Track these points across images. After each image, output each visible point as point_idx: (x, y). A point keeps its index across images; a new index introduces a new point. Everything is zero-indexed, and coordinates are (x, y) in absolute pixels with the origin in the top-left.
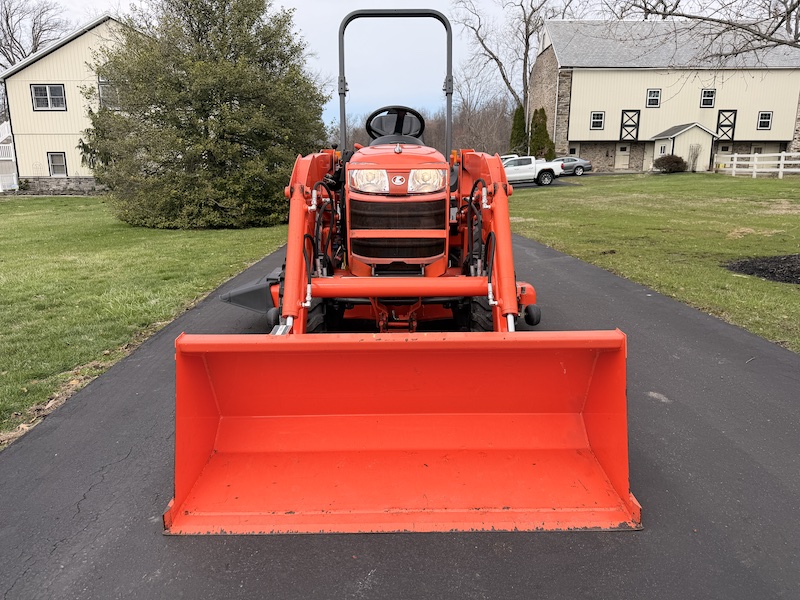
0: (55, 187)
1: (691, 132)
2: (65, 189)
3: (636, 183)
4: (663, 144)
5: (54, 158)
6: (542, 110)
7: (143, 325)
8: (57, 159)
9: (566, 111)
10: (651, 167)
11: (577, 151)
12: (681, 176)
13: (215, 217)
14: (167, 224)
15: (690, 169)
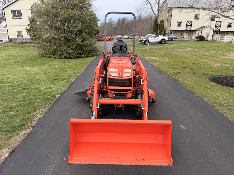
0: (19, 41)
1: (207, 28)
2: (22, 42)
3: (190, 44)
4: (198, 32)
5: (19, 32)
6: (163, 20)
7: (52, 96)
8: (19, 33)
9: (170, 21)
10: (194, 38)
11: (173, 33)
12: (203, 42)
13: (67, 55)
14: (53, 57)
15: (206, 40)
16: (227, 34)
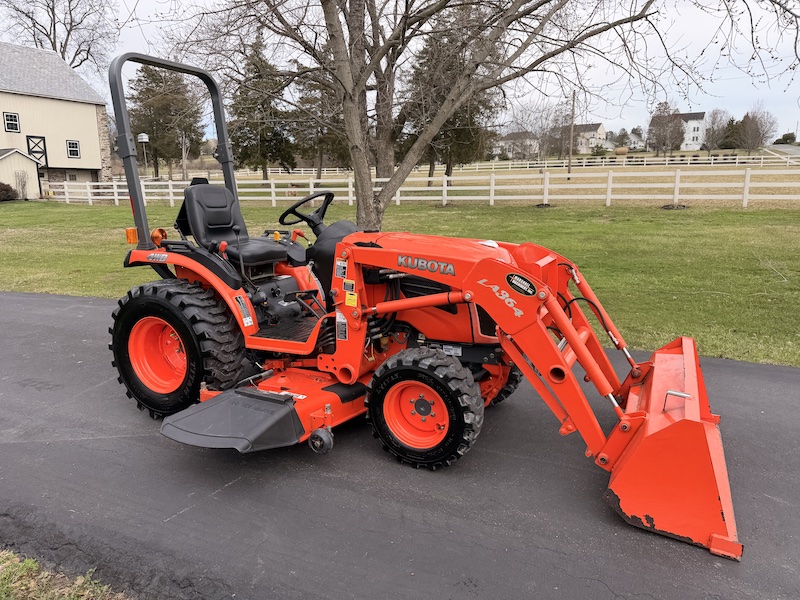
1: (12, 157)
15: (21, 196)
16: (73, 178)
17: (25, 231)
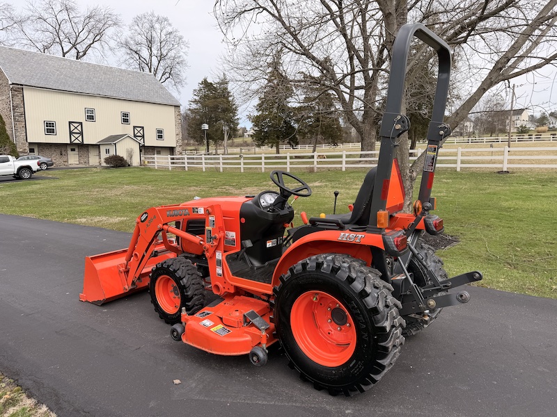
1: (125, 140)
4: (107, 147)
11: (36, 150)
15: (129, 164)
16: (159, 153)
17: (135, 187)
